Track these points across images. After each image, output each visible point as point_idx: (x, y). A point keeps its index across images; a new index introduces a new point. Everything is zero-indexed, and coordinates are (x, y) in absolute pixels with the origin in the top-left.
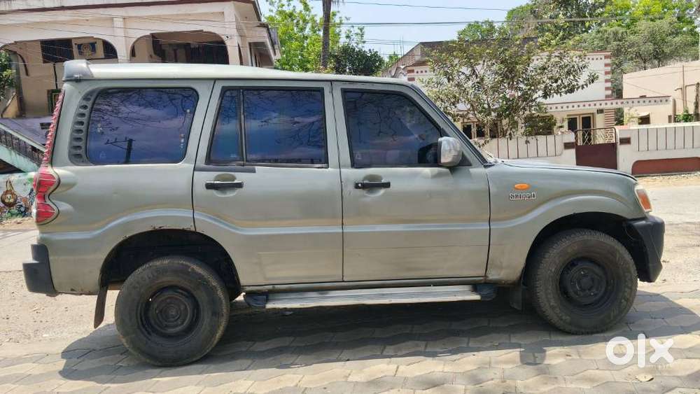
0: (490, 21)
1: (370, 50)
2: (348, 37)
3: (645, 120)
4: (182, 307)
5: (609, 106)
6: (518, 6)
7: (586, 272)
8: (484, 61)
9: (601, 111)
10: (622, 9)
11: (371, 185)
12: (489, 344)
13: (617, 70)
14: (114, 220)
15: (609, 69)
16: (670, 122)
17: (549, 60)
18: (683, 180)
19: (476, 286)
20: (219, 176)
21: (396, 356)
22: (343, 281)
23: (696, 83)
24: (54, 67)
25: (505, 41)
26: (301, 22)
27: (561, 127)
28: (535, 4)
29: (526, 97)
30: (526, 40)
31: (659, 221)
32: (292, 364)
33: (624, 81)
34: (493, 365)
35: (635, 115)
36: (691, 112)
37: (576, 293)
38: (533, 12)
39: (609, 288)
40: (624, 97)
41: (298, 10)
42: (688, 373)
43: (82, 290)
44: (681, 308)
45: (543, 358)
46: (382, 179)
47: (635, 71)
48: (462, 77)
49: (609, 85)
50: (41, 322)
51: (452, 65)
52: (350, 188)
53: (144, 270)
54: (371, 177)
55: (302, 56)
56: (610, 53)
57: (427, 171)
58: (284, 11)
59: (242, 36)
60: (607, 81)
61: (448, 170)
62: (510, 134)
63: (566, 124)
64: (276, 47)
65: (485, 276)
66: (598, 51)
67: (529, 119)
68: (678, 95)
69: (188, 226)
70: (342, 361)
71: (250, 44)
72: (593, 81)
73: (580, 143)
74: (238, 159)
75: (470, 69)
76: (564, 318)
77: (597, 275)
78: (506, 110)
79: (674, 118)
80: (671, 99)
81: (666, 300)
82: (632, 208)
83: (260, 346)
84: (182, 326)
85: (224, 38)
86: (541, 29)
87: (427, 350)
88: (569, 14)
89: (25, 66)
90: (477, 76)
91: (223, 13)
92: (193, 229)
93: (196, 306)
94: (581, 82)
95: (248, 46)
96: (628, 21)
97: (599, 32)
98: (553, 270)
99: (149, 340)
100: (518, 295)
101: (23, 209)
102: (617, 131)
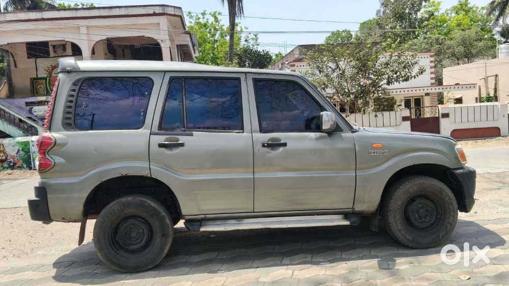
0: (347, 30)
1: (263, 50)
2: (246, 41)
3: (459, 101)
4: (141, 231)
5: (433, 91)
6: (368, 20)
7: (423, 205)
8: (345, 59)
9: (427, 94)
10: (440, 22)
11: (273, 145)
12: (356, 256)
13: (438, 65)
14: (93, 169)
15: (433, 64)
16: (477, 102)
17: (391, 58)
18: (488, 143)
19: (346, 216)
20: (167, 138)
21: (291, 264)
22: (254, 212)
23: (495, 75)
24: (36, 61)
25: (359, 44)
26: (212, 30)
27: (400, 105)
28: (379, 18)
29: (375, 84)
30: (375, 44)
31: (472, 170)
32: (218, 271)
33: (443, 73)
34: (359, 270)
35: (452, 98)
36: (492, 95)
37: (416, 220)
38: (378, 24)
39: (439, 216)
40: (444, 85)
41: (210, 22)
42: (494, 274)
43: (70, 219)
44: (489, 231)
45: (394, 265)
46: (281, 140)
47: (451, 66)
48: (330, 70)
49: (433, 76)
50: (35, 243)
51: (322, 62)
52: (259, 147)
53: (114, 204)
54: (273, 139)
55: (213, 54)
56: (433, 54)
57: (312, 135)
58: (200, 23)
59: (172, 40)
60: (432, 73)
61: (327, 134)
62: (364, 111)
63: (403, 104)
64: (195, 47)
65: (353, 208)
66: (425, 52)
67: (377, 100)
68: (481, 83)
69: (145, 173)
70: (254, 268)
71: (177, 45)
72: (422, 73)
73: (413, 117)
74: (181, 127)
75: (335, 64)
76: (407, 237)
77: (430, 207)
78: (361, 94)
79: (480, 99)
80: (477, 86)
81: (478, 225)
82: (454, 160)
83: (195, 259)
84: (140, 245)
85: (160, 42)
86: (384, 36)
87: (313, 260)
88: (403, 26)
89: (14, 60)
90: (340, 69)
91: (159, 24)
92: (149, 175)
93: (151, 230)
94: (413, 74)
95: (176, 47)
96: (445, 31)
97: (425, 38)
98: (400, 204)
99: (118, 254)
100: (376, 222)
101: (12, 164)
102: (440, 108)
